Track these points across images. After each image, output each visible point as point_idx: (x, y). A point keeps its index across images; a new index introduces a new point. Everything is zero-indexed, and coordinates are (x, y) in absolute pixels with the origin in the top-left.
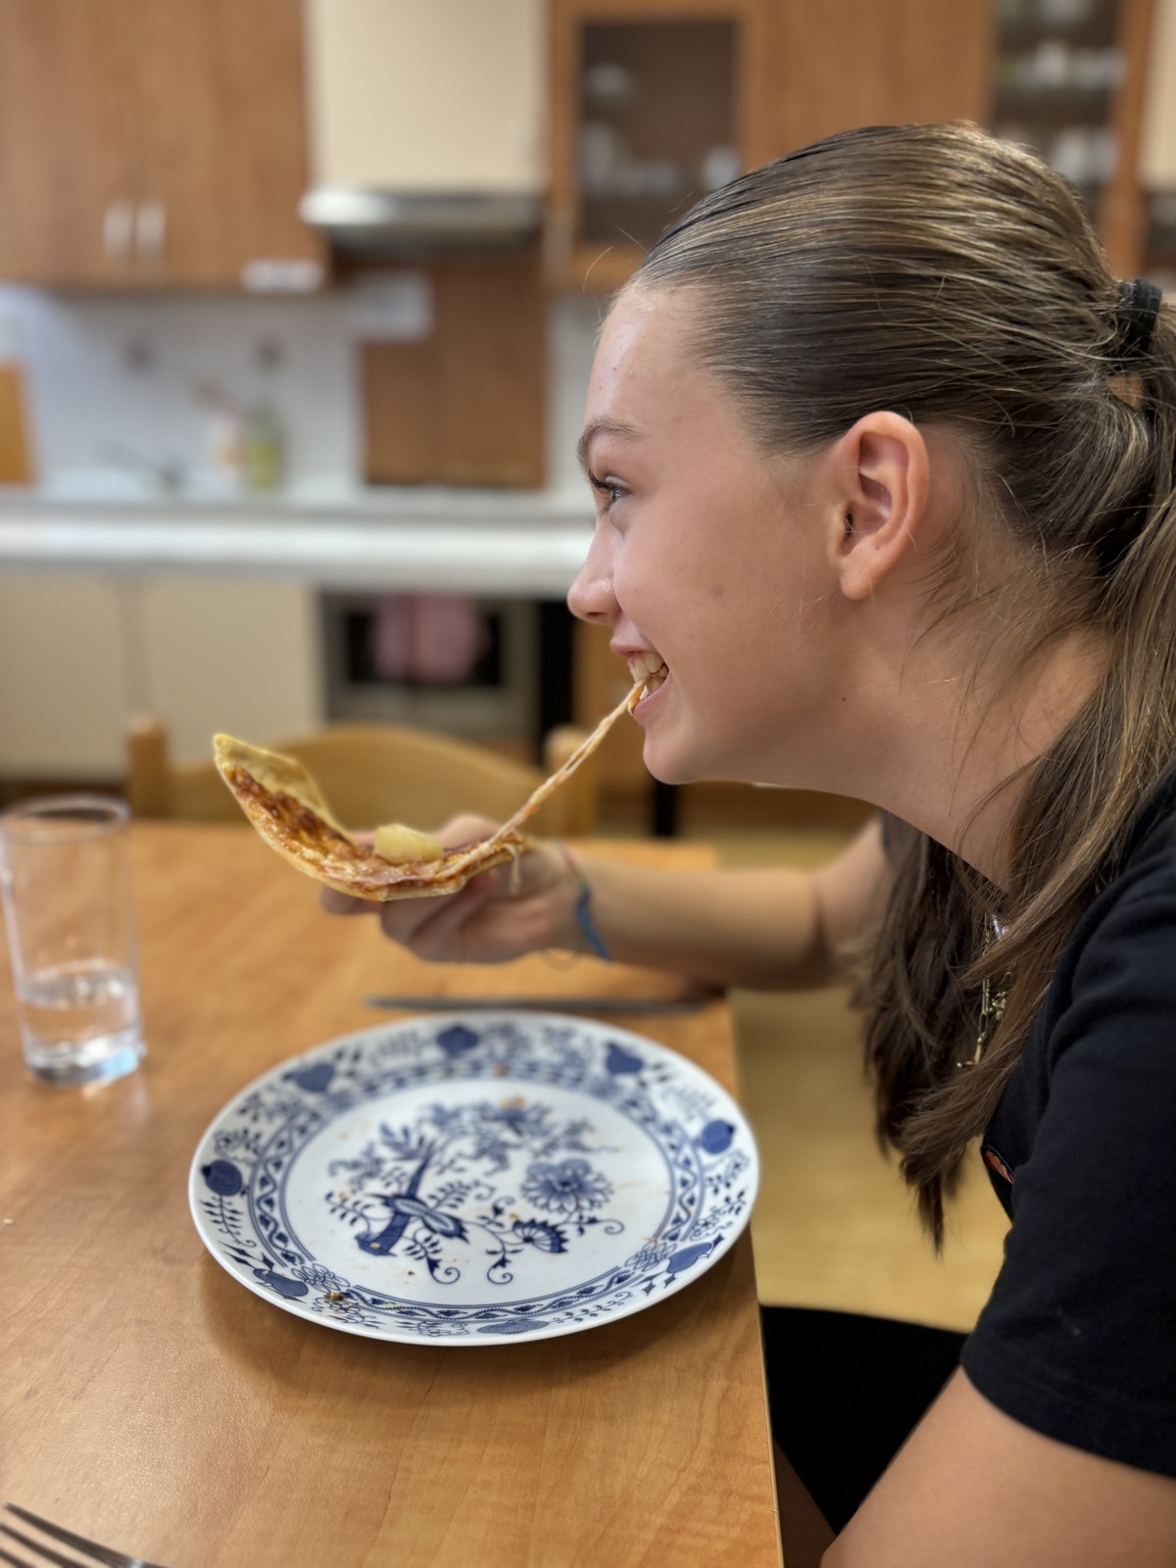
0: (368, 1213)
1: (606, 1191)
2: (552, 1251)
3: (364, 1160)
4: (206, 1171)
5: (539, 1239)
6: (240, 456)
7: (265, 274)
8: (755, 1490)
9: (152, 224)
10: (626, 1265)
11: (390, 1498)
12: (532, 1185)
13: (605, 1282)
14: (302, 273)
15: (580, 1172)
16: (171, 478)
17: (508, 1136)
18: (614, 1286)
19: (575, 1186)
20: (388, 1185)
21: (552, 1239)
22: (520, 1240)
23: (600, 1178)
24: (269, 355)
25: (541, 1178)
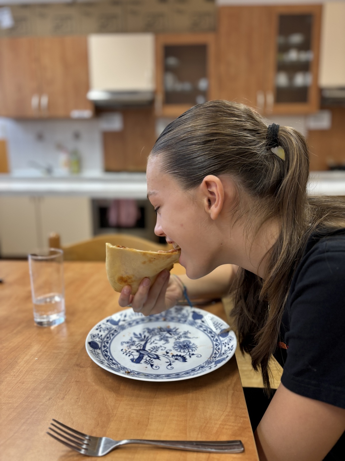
0: (133, 354)
1: (196, 347)
2: (183, 362)
3: (130, 341)
4: (90, 343)
5: (179, 359)
6: (69, 164)
7: (76, 114)
8: (244, 415)
9: (45, 100)
10: (203, 364)
11: (149, 419)
12: (176, 346)
13: (198, 368)
14: (87, 113)
15: (188, 343)
16: (49, 170)
17: (168, 335)
18: (201, 369)
19: (187, 346)
20: (137, 347)
21: (183, 359)
22: (175, 359)
23: (193, 344)
24: (77, 136)
25: (178, 345)
